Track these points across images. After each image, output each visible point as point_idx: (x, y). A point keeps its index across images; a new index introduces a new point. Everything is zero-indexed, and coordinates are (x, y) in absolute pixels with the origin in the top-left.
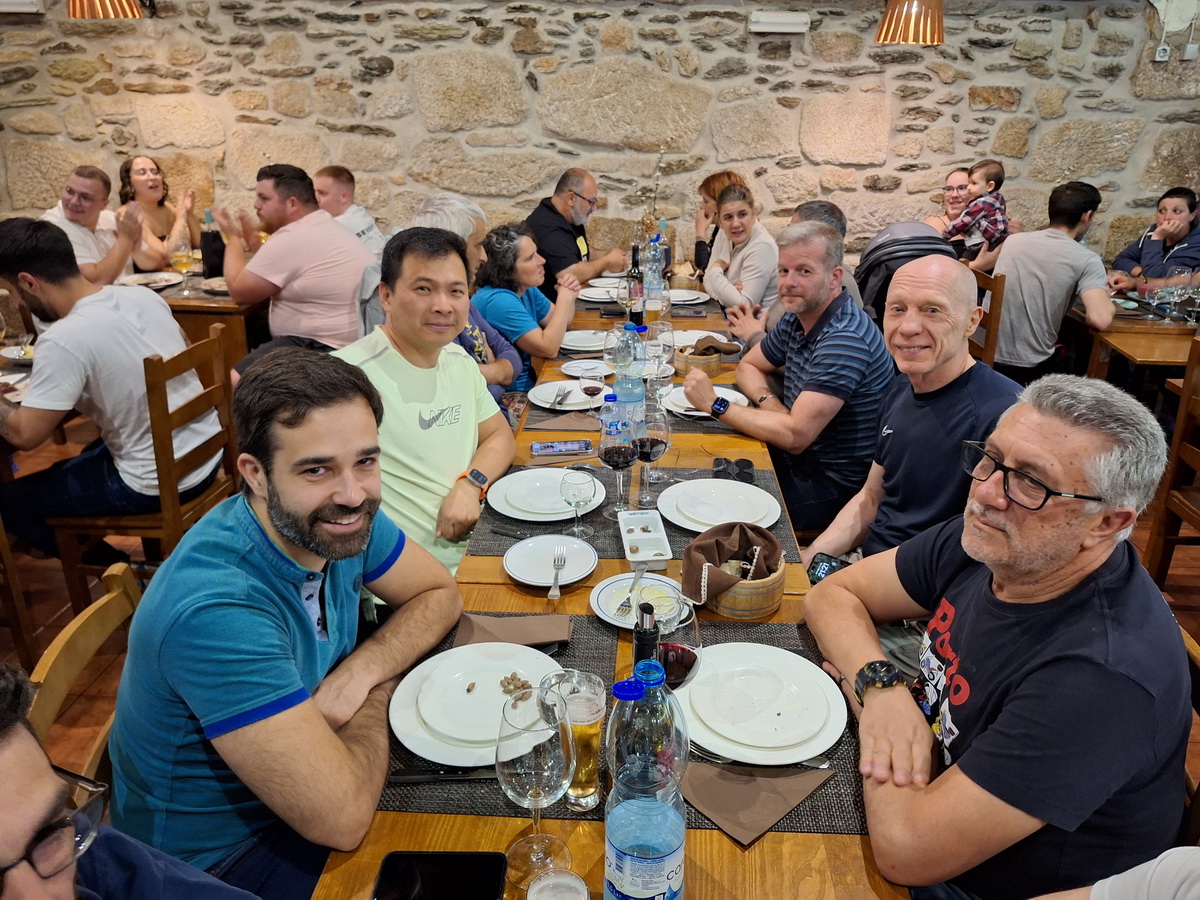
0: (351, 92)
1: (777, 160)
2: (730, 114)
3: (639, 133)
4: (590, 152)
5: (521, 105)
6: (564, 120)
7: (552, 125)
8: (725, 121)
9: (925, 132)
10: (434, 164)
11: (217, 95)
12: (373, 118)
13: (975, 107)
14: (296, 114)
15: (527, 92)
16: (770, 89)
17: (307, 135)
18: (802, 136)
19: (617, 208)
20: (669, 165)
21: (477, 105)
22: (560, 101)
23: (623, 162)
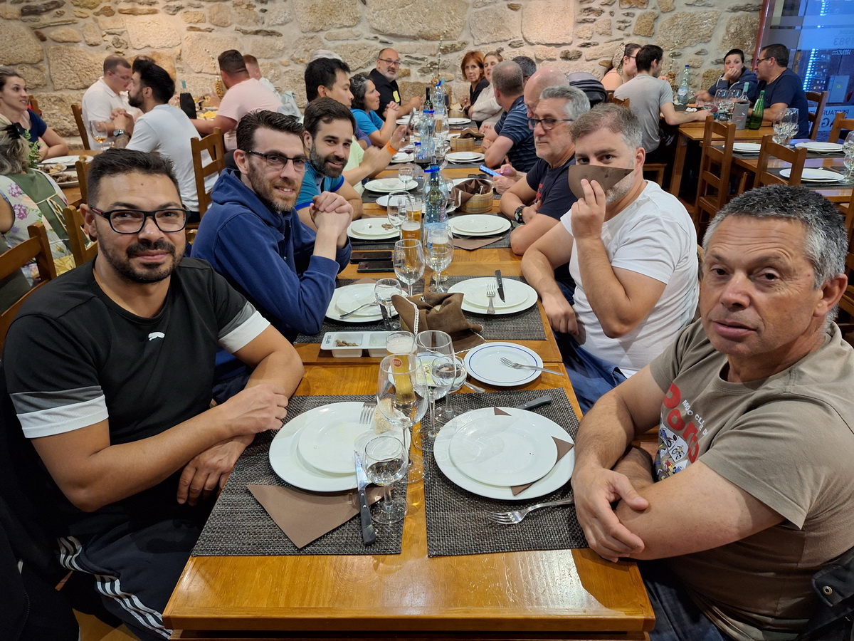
0: (255, 9)
1: (509, 42)
2: (481, 15)
3: (428, 29)
4: (399, 41)
5: (357, 14)
6: (382, 23)
7: (375, 26)
8: (477, 20)
9: (595, 23)
10: (307, 52)
11: (174, 14)
12: (269, 26)
13: (623, 7)
14: (223, 25)
15: (360, 6)
17: (230, 37)
18: (523, 27)
19: (416, 76)
20: (446, 48)
21: (330, 15)
22: (380, 10)
23: (418, 47)
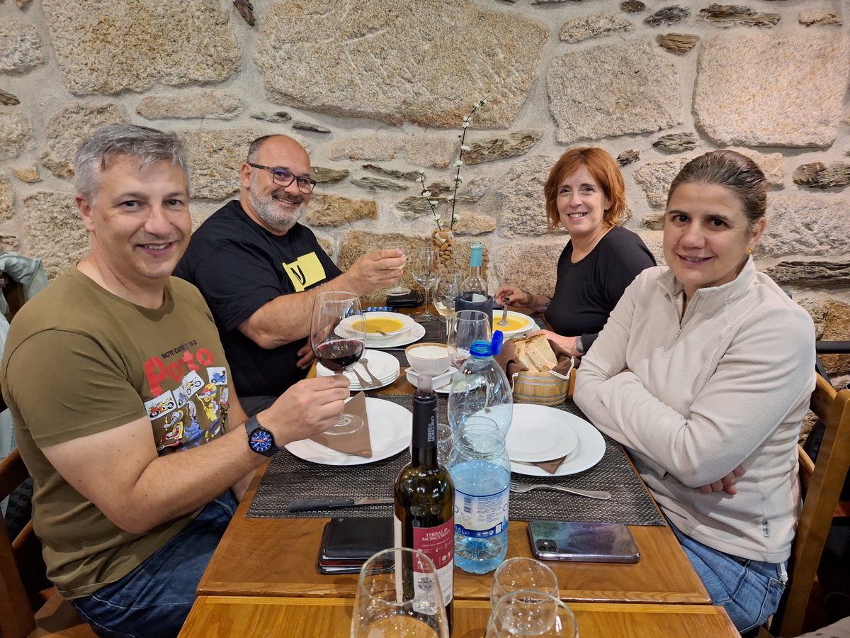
1: (655, 138)
2: (580, 62)
3: (428, 96)
4: (348, 128)
5: (227, 49)
6: (301, 76)
7: (281, 84)
8: (571, 75)
15: (237, 28)
16: (647, 22)
18: (698, 99)
20: (477, 148)
21: (151, 49)
22: (293, 42)
23: (401, 144)
